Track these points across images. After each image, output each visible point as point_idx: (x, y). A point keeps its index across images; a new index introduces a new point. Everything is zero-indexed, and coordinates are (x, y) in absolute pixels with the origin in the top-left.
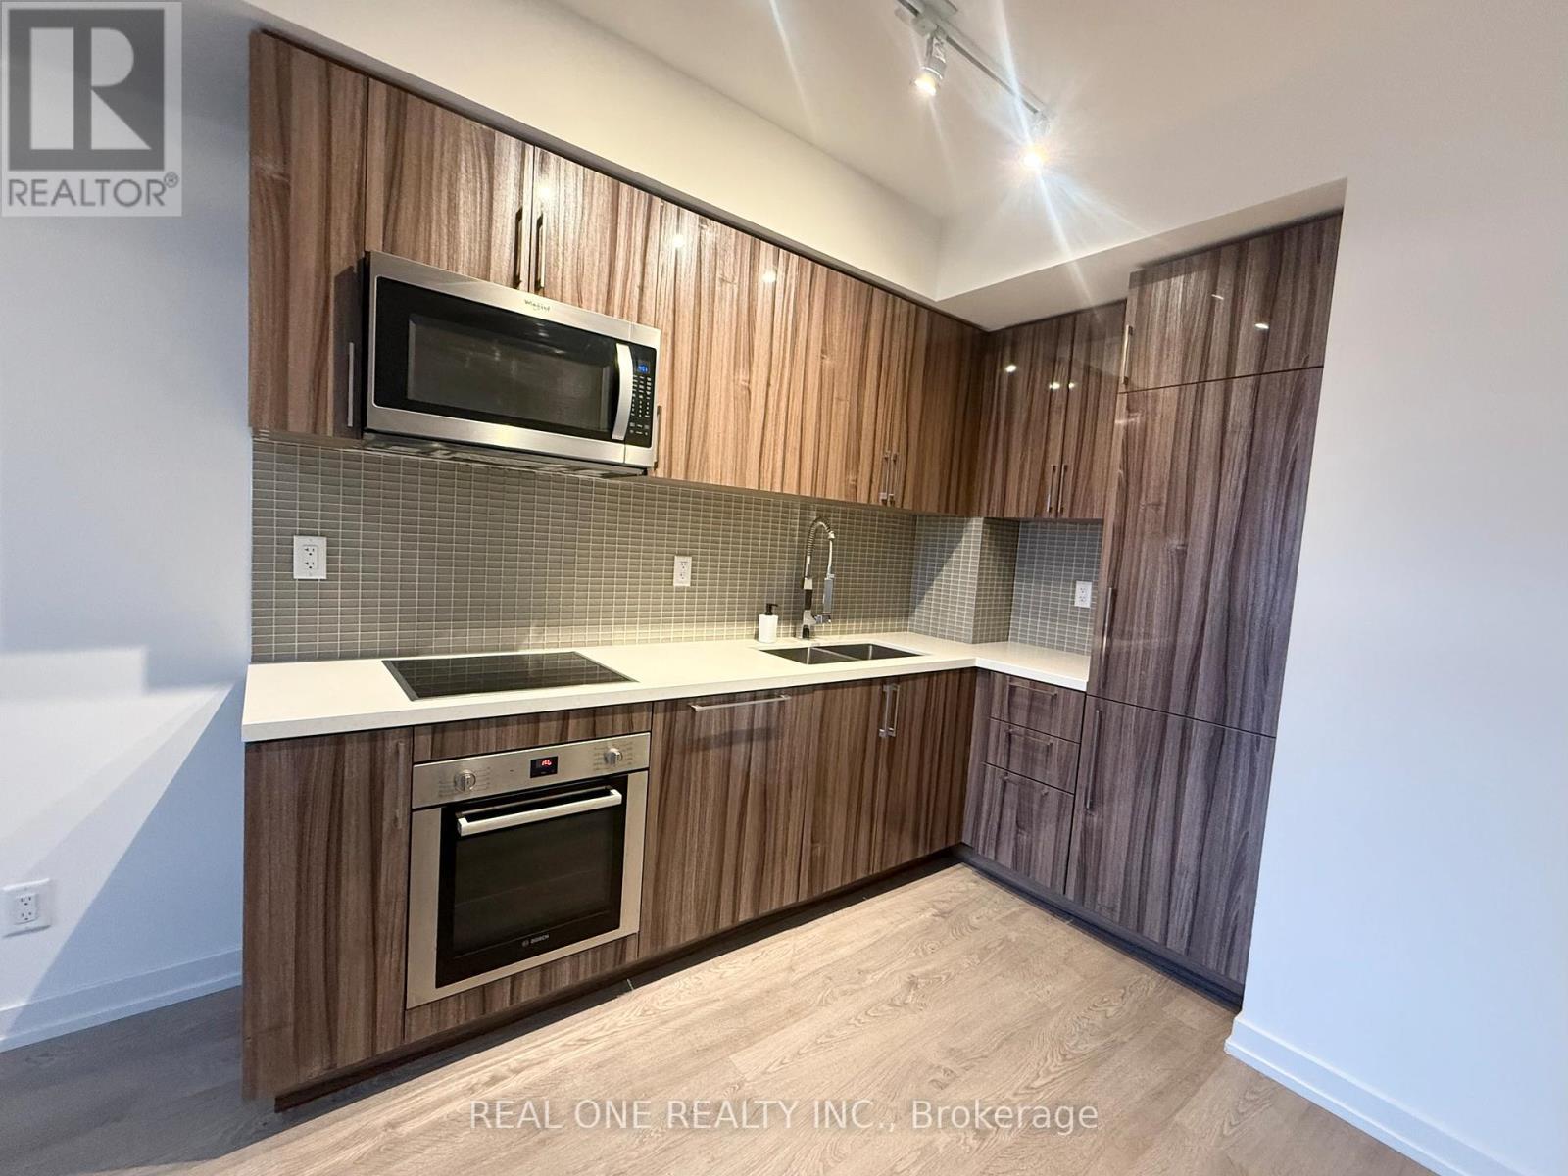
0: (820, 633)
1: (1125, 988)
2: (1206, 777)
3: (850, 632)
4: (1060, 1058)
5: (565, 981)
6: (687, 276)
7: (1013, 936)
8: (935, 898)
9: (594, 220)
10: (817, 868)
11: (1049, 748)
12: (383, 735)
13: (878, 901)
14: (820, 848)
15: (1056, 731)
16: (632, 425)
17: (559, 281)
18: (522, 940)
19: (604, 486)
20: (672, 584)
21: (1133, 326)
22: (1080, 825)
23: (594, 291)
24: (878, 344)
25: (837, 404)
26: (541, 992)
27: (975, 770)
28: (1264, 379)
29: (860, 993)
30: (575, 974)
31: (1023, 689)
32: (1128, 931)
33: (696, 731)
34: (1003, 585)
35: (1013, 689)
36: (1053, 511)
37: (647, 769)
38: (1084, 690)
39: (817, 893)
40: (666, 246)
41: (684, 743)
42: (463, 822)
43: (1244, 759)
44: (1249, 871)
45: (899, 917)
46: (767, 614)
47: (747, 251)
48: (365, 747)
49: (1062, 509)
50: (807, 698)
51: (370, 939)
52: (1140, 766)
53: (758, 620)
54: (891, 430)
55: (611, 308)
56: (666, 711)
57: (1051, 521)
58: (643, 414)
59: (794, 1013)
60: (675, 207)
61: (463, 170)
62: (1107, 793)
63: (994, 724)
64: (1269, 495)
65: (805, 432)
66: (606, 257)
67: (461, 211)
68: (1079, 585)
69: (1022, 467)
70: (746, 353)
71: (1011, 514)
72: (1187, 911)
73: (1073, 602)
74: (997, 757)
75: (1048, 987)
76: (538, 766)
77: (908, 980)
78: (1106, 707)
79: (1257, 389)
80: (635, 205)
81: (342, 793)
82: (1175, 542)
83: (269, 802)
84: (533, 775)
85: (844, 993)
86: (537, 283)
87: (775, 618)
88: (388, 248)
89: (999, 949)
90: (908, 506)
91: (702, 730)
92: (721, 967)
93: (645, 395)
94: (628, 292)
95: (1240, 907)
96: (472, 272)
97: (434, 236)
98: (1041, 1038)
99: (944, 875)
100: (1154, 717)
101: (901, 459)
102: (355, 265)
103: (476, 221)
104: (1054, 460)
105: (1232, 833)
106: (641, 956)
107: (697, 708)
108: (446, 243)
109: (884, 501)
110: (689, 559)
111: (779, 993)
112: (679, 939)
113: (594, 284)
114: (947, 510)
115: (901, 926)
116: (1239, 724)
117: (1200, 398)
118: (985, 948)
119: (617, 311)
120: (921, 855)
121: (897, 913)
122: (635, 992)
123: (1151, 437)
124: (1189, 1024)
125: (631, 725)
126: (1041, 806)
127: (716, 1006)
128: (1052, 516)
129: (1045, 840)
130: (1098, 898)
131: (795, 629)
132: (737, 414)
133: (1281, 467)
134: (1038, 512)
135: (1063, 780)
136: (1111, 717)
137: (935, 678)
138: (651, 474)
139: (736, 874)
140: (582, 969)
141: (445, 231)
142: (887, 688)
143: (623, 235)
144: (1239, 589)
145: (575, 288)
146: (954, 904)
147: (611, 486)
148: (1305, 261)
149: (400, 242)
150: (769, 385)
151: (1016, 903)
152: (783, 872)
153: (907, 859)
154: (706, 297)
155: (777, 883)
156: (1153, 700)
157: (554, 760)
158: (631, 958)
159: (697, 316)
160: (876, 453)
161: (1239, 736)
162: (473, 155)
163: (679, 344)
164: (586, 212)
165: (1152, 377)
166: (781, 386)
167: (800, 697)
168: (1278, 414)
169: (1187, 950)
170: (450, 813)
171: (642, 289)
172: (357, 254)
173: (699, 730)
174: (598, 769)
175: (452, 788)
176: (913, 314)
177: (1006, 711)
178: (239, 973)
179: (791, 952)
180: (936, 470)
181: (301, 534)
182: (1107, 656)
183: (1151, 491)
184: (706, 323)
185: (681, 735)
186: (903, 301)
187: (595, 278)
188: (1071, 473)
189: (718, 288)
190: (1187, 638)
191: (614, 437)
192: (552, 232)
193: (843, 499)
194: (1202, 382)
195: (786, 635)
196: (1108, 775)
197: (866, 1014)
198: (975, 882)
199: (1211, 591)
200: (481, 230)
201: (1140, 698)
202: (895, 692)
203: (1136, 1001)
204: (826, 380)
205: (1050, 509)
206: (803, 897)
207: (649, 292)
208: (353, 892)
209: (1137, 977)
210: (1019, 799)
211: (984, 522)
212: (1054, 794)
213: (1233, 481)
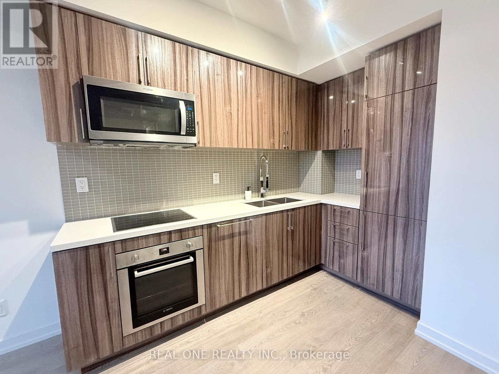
0: (268, 195)
1: (378, 312)
2: (403, 237)
3: (278, 194)
4: (355, 340)
5: (180, 322)
6: (204, 74)
7: (339, 295)
8: (312, 283)
9: (166, 57)
10: (269, 277)
11: (348, 229)
12: (103, 245)
13: (293, 286)
14: (269, 270)
15: (350, 224)
16: (188, 129)
17: (156, 80)
18: (163, 310)
19: (185, 151)
20: (213, 183)
21: (367, 76)
22: (361, 255)
23: (170, 83)
24: (278, 92)
25: (264, 115)
26: (172, 327)
27: (324, 239)
28: (416, 90)
29: (284, 319)
30: (184, 319)
31: (338, 210)
32: (380, 291)
33: (219, 234)
34: (331, 173)
35: (334, 210)
36: (345, 146)
37: (203, 248)
38: (359, 208)
39: (270, 285)
40: (195, 64)
41: (216, 238)
42: (136, 273)
43: (417, 229)
44: (421, 269)
45: (299, 291)
46: (247, 190)
47: (225, 63)
48: (97, 250)
49: (348, 145)
50: (260, 219)
51: (107, 314)
52: (380, 234)
53: (245, 193)
54: (285, 122)
55: (177, 88)
56: (207, 228)
57: (344, 150)
58: (192, 124)
59: (261, 328)
60: (197, 50)
61: (115, 43)
62: (369, 244)
63: (329, 222)
64: (420, 133)
65: (253, 125)
66: (173, 70)
67: (117, 58)
68: (357, 171)
69: (334, 131)
70: (229, 100)
71: (331, 148)
72: (399, 284)
73: (356, 177)
74: (331, 234)
75: (351, 313)
76: (162, 251)
77: (302, 314)
78: (366, 214)
79: (414, 94)
80: (182, 50)
81: (90, 267)
82: (387, 153)
83: (64, 272)
84: (160, 254)
85: (278, 320)
86: (148, 81)
87: (250, 192)
88: (91, 73)
89: (334, 300)
90: (294, 148)
91: (222, 233)
92: (236, 313)
93: (192, 118)
94: (182, 82)
95: (418, 282)
96: (123, 80)
97: (107, 68)
98: (348, 332)
99: (315, 275)
100: (384, 217)
101: (290, 132)
102: (79, 81)
103: (122, 61)
104: (344, 128)
105: (414, 256)
106: (207, 311)
107: (218, 226)
108: (112, 70)
109: (285, 148)
110: (218, 174)
111: (256, 321)
112: (220, 305)
113: (169, 80)
114: (308, 149)
115: (300, 294)
116: (414, 217)
117: (393, 100)
118: (329, 300)
119: (179, 89)
120: (306, 269)
121: (299, 290)
122: (206, 323)
123: (376, 116)
124: (402, 324)
125: (195, 234)
126: (347, 250)
127: (234, 327)
128: (345, 148)
129: (349, 261)
130: (368, 281)
131: (258, 195)
132: (227, 122)
133: (424, 123)
134: (340, 147)
135: (353, 240)
136: (369, 217)
137: (307, 208)
138: (198, 146)
139: (239, 281)
140: (186, 317)
141: (111, 65)
142: (289, 213)
143: (178, 61)
144: (412, 168)
145: (162, 82)
146: (319, 285)
147: (187, 151)
148: (429, 43)
149: (94, 71)
150: (238, 110)
151: (341, 283)
152: (257, 279)
153: (302, 271)
154: (212, 81)
155: (255, 282)
156: (383, 211)
157: (168, 248)
158: (204, 312)
159: (209, 88)
160: (280, 131)
161: (414, 222)
162: (119, 38)
163: (203, 99)
164: (163, 54)
165: (375, 94)
166: (243, 110)
167: (257, 219)
168: (422, 104)
169: (400, 298)
170: (131, 270)
171: (187, 80)
172: (79, 77)
173: (221, 233)
174: (184, 250)
175: (131, 261)
176: (290, 81)
177: (333, 217)
178: (60, 330)
179: (261, 306)
180: (303, 135)
181: (78, 177)
182: (366, 196)
183: (378, 136)
184: (212, 90)
185: (214, 235)
186: (286, 76)
187: (169, 78)
188: (350, 131)
189: (216, 78)
190: (394, 187)
191: (182, 134)
192: (151, 63)
193: (269, 148)
194: (393, 94)
195: (255, 197)
196: (369, 238)
197: (286, 327)
198: (327, 277)
199: (401, 170)
200: (125, 64)
201: (379, 210)
202: (292, 214)
203: (382, 317)
204: (259, 107)
205: (344, 145)
206: (265, 287)
207: (190, 81)
208: (99, 300)
209: (383, 308)
210: (339, 248)
211: (322, 152)
212: (351, 246)
213: (407, 129)
